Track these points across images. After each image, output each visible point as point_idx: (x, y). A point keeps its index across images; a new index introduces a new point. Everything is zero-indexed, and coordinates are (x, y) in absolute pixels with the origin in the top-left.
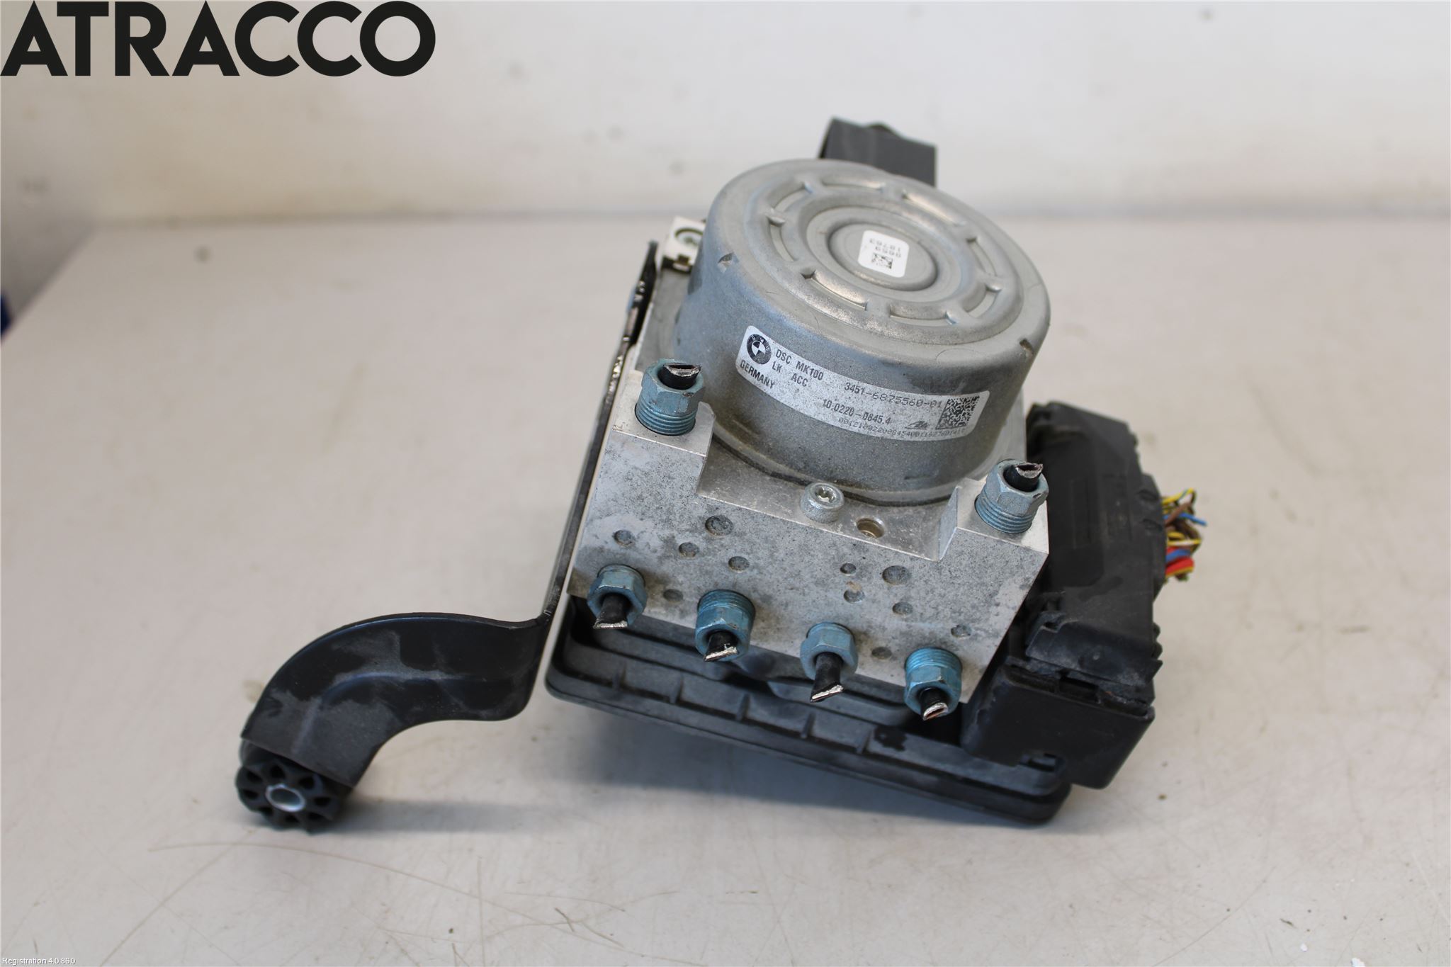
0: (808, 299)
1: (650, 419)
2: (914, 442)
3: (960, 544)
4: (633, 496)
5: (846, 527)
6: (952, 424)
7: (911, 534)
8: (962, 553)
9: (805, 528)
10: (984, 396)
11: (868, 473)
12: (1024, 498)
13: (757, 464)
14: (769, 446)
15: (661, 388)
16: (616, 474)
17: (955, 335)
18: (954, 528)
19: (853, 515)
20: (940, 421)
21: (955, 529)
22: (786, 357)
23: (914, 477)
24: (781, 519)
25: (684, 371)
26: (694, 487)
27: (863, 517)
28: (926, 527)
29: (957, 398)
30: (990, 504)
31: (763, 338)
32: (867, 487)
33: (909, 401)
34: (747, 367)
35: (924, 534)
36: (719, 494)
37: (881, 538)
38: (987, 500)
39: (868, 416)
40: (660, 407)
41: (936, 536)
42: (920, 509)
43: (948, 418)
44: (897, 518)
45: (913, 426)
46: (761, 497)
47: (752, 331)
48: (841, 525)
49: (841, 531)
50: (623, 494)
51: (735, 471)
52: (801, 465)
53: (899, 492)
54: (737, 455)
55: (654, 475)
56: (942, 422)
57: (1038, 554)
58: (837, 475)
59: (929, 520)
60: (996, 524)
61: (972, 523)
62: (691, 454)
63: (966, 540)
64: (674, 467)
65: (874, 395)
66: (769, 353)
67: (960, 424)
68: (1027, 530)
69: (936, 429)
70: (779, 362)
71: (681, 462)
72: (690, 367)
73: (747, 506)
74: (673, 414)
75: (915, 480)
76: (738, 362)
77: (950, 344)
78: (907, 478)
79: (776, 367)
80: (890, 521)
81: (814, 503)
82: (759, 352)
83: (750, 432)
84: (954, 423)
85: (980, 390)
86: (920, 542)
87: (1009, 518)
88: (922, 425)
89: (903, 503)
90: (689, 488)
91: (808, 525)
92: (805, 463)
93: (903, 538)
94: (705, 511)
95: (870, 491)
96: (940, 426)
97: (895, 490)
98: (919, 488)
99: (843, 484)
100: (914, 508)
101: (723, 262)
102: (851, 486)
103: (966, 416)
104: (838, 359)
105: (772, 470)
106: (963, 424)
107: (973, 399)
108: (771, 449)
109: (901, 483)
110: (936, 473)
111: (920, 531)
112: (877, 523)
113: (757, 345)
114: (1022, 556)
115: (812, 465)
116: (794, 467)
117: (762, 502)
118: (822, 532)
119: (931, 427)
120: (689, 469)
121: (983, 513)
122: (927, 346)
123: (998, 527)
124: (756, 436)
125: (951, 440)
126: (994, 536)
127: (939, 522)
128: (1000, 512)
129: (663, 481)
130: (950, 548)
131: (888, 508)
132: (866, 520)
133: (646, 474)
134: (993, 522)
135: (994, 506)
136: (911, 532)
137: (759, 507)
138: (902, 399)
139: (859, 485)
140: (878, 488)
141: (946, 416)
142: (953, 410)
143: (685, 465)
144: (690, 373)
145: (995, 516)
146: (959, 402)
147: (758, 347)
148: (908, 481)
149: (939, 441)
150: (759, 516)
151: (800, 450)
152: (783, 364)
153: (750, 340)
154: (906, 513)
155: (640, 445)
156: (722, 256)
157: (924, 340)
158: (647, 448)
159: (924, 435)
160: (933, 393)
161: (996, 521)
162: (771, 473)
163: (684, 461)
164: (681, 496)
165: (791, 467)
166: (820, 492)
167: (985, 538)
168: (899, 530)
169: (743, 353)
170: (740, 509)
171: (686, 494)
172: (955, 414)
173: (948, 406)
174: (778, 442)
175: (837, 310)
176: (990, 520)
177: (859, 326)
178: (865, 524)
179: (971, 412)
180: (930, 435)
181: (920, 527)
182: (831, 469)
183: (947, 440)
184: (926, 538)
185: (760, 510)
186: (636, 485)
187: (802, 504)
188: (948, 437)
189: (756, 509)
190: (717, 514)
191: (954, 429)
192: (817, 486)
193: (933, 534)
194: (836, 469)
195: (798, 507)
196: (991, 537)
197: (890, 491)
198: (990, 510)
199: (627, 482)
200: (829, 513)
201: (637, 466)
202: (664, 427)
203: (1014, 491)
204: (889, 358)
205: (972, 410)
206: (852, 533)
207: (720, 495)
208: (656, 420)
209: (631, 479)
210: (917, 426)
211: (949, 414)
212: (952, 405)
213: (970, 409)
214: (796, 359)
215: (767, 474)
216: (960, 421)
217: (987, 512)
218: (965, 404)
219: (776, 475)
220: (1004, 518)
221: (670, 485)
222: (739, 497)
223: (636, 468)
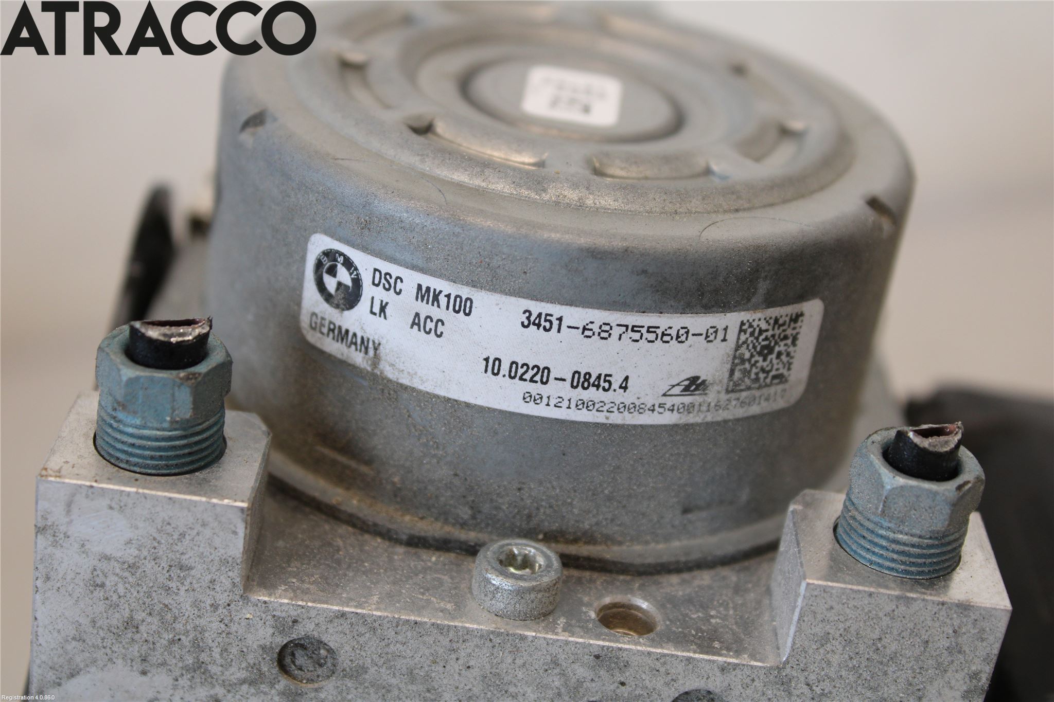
0: (423, 161)
1: (119, 446)
2: (687, 427)
3: (819, 617)
4: (114, 622)
5: (574, 622)
6: (757, 379)
7: (713, 621)
8: (826, 639)
9: (486, 637)
10: (813, 310)
11: (604, 509)
12: (936, 494)
13: (375, 525)
14: (394, 483)
15: (130, 372)
16: (69, 578)
17: (733, 193)
18: (799, 585)
19: (586, 599)
20: (732, 372)
21: (803, 585)
22: (392, 281)
23: (699, 508)
24: (433, 624)
25: (174, 330)
26: (238, 580)
27: (607, 600)
28: (742, 605)
29: (758, 317)
30: (867, 524)
31: (341, 254)
32: (608, 539)
33: (659, 332)
34: (322, 325)
35: (741, 617)
36: (294, 591)
37: (652, 635)
38: (859, 517)
39: (582, 380)
40: (135, 413)
41: (766, 617)
42: (725, 572)
43: (747, 366)
44: (681, 593)
45: (677, 390)
46: (387, 587)
47: (319, 243)
48: (562, 621)
49: (564, 630)
50: (94, 622)
51: (330, 544)
52: (465, 513)
53: (676, 544)
54: (332, 513)
55: (149, 566)
56: (737, 375)
57: (988, 613)
58: (542, 521)
59: (747, 591)
60: (888, 564)
61: (835, 570)
62: (214, 505)
63: (832, 608)
64: (186, 541)
65: (584, 329)
66: (357, 282)
67: (774, 377)
68: (954, 569)
69: (728, 392)
70: (380, 294)
71: (198, 527)
72: (189, 323)
73: (356, 607)
74: (166, 425)
75: (704, 514)
76: (305, 320)
77: (725, 211)
78: (686, 511)
79: (376, 309)
80: (667, 603)
81: (496, 580)
82: (340, 284)
83: (353, 464)
84: (762, 376)
85: (802, 297)
86: (734, 634)
87: (913, 546)
88: (694, 385)
89: (686, 563)
90: (227, 584)
91: (491, 628)
92: (472, 508)
93: (698, 630)
94: (271, 631)
95: (615, 548)
96: (736, 385)
97: (667, 538)
98: (713, 532)
99: (557, 542)
100: (712, 572)
101: (249, 130)
102: (575, 541)
103: (784, 358)
104: (496, 262)
105: (407, 531)
106: (780, 378)
107: (791, 320)
108: (400, 489)
109: (677, 523)
110: (744, 496)
111: (731, 612)
112: (638, 608)
113: (332, 271)
114: (956, 623)
115: (486, 508)
116: (451, 520)
117: (390, 595)
118: (523, 638)
119: (716, 388)
120: (217, 542)
121: (854, 547)
122: (677, 218)
123: (892, 569)
124: (364, 469)
125: (762, 416)
126: (887, 587)
127: (768, 592)
128: (891, 535)
129: (170, 579)
130: (799, 630)
131: (656, 577)
132: (615, 605)
133: (132, 567)
134: (880, 561)
135: (876, 524)
136: (712, 617)
137: (382, 606)
138: (644, 331)
139: (590, 539)
140: (632, 540)
141: (743, 361)
142: (754, 347)
143: (207, 532)
144: (190, 334)
145: (882, 547)
146: (764, 326)
147: (335, 276)
148: (690, 516)
149: (738, 420)
150: (386, 625)
151: (457, 482)
152: (389, 297)
153: (319, 265)
154: (697, 582)
155: (105, 502)
156: (243, 118)
157: (669, 208)
158: (120, 506)
159: (704, 408)
160: (708, 308)
161: (886, 559)
162: (404, 537)
163: (204, 525)
164: (215, 607)
165: (446, 521)
166: (508, 560)
167: (871, 595)
168: (687, 614)
169: (311, 296)
170: (343, 615)
171: (223, 599)
172: (760, 354)
173: (743, 337)
174: (410, 471)
175: (483, 171)
176: (874, 558)
177: (533, 195)
178: (614, 616)
179: (791, 349)
180: (718, 406)
181: (731, 605)
182: (526, 512)
183: (754, 417)
184: (747, 625)
185: (385, 610)
186: (115, 597)
187: (475, 586)
188: (755, 410)
189: (377, 609)
190: (299, 632)
191: (765, 391)
192: (503, 546)
193: (759, 616)
194: (538, 509)
195: (469, 595)
196: (882, 590)
197: (657, 542)
198: (869, 536)
199: (96, 593)
200: (533, 596)
201: (108, 551)
202: (152, 458)
203: (913, 482)
204: (602, 243)
205: (794, 343)
206: (587, 631)
207: (296, 592)
208: (133, 445)
209: (103, 585)
210: (687, 389)
211: (747, 355)
212: (752, 334)
213: (789, 341)
214: (411, 279)
215: (398, 541)
216: (773, 373)
217: (862, 542)
218: (777, 332)
219: (417, 542)
220: (902, 548)
221: (187, 583)
222: (339, 591)
223: (108, 558)
